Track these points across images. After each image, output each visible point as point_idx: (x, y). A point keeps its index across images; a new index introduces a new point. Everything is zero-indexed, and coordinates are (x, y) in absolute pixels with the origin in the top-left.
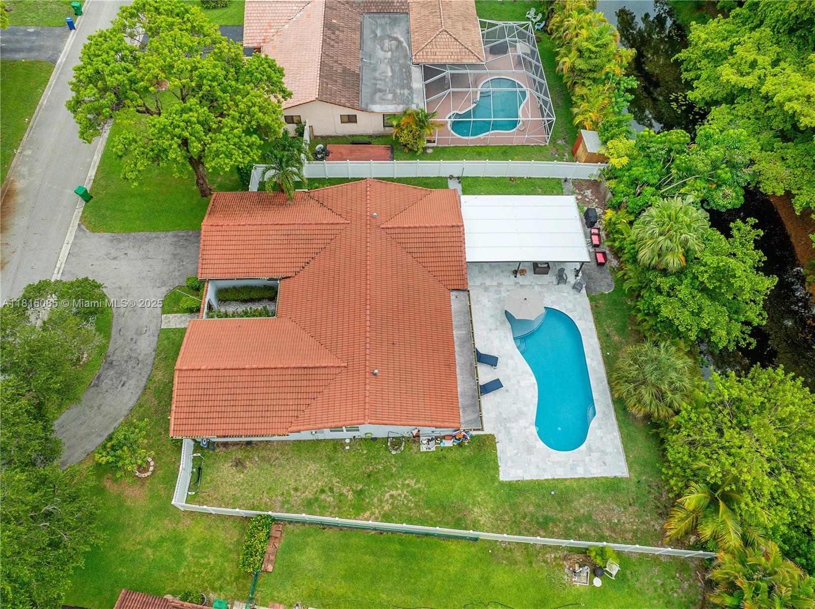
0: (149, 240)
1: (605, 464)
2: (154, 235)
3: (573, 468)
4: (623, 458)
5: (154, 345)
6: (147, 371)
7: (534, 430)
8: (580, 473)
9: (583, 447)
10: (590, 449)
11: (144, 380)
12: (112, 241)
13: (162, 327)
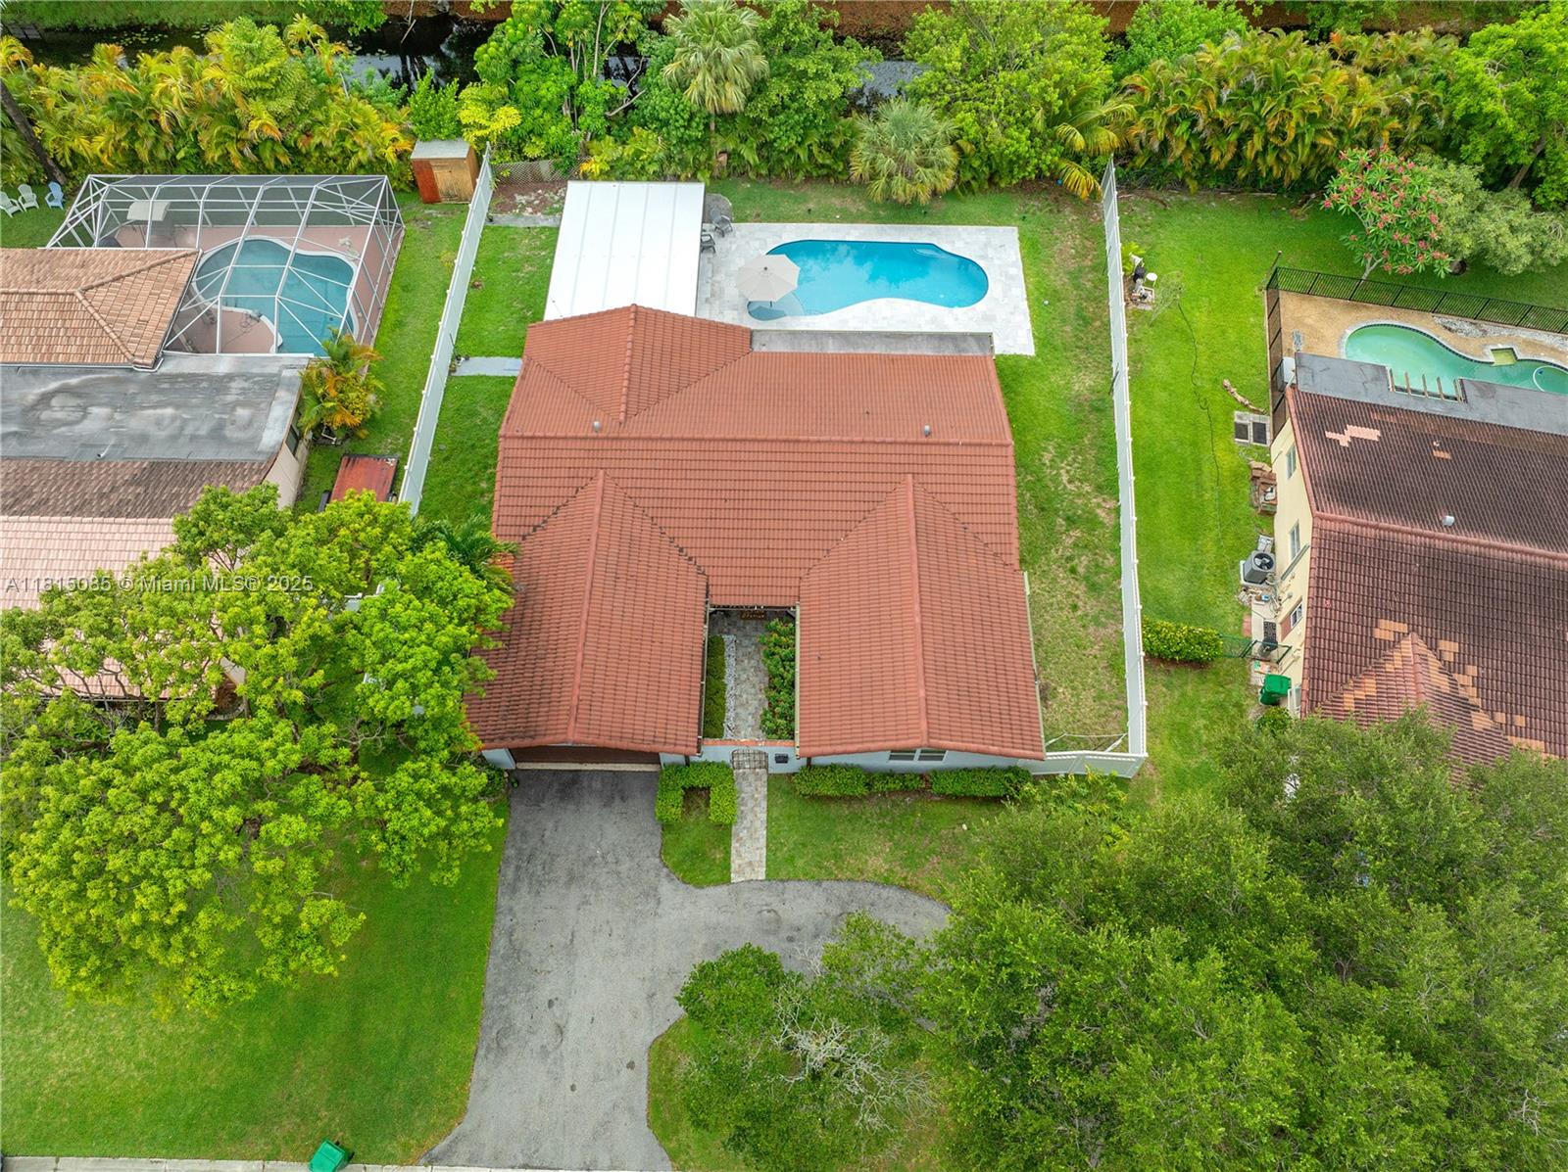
0: (516, 952)
1: (1003, 246)
2: (501, 944)
3: (1010, 277)
4: (992, 228)
5: (805, 887)
6: (868, 892)
8: (1017, 271)
9: (981, 263)
10: (984, 257)
11: (885, 893)
12: (502, 1051)
13: (762, 876)
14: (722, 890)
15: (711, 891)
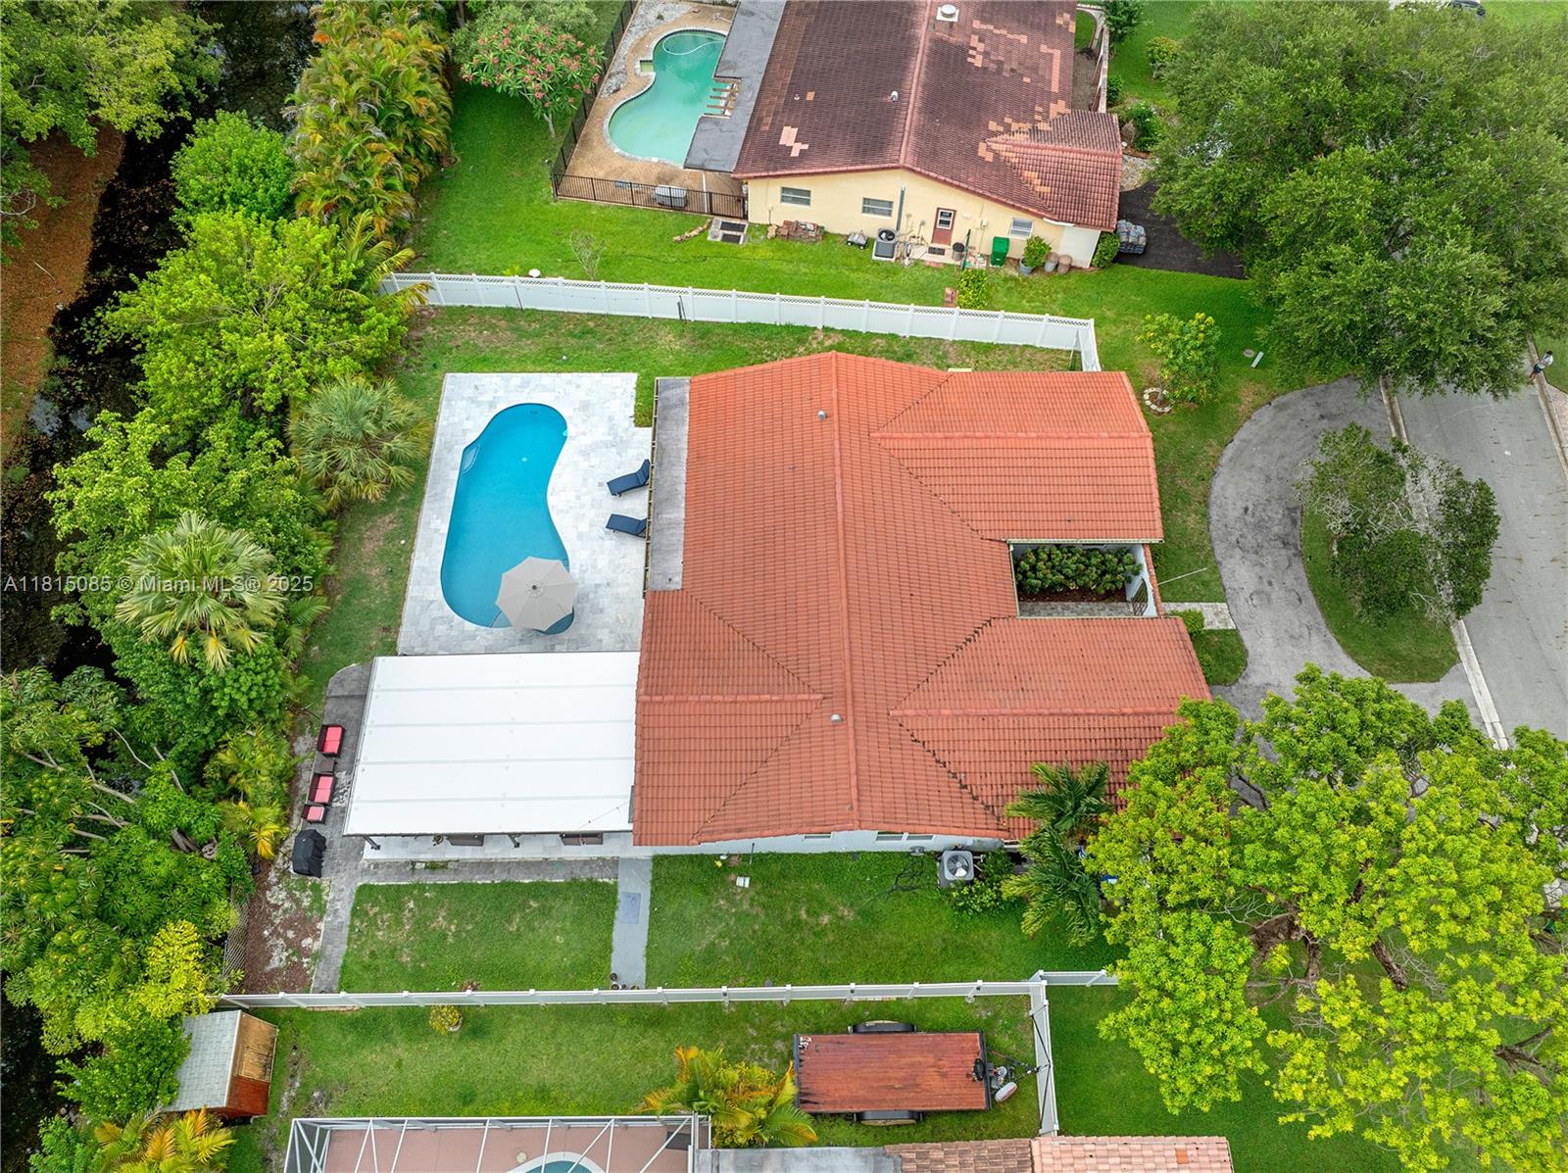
1: (476, 387)
3: (525, 384)
4: (445, 394)
5: (1225, 572)
6: (1217, 529)
7: (571, 431)
8: (516, 379)
9: (501, 407)
10: (492, 405)
11: (1215, 517)
13: (1224, 605)
14: (1244, 635)
15: (1247, 644)
